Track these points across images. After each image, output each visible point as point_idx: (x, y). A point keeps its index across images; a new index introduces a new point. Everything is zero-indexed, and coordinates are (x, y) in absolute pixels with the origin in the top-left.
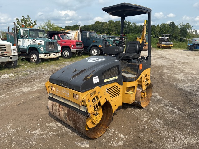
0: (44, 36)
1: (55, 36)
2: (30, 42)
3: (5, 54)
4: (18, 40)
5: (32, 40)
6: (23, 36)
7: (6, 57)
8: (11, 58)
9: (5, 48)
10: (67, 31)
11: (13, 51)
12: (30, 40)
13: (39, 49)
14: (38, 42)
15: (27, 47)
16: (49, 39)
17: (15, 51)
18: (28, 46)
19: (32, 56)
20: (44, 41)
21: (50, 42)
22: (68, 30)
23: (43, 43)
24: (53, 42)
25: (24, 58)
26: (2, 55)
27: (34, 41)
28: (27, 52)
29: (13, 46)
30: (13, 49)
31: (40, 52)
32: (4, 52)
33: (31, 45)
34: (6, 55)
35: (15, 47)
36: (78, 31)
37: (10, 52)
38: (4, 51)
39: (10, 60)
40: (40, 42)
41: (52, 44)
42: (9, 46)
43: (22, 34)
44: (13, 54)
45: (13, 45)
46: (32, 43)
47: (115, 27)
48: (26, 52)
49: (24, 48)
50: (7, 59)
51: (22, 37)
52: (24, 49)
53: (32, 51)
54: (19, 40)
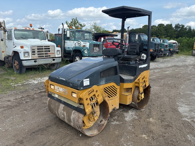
0: (90, 38)
1: (101, 38)
2: (75, 44)
3: (48, 55)
4: (64, 42)
5: (77, 42)
6: (69, 37)
7: (50, 58)
8: (54, 60)
9: (49, 49)
10: (114, 33)
11: (57, 52)
12: (75, 42)
13: (83, 51)
14: (82, 43)
15: (71, 49)
16: (95, 41)
17: (58, 53)
18: (73, 48)
19: (76, 59)
20: (89, 43)
21: (95, 45)
22: (116, 33)
23: (88, 45)
24: (98, 45)
25: (68, 60)
26: (45, 56)
27: (79, 42)
28: (72, 54)
29: (57, 48)
30: (57, 51)
31: (84, 54)
32: (47, 54)
33: (76, 47)
34: (50, 56)
35: (59, 49)
36: (126, 33)
37: (54, 54)
38: (48, 52)
39: (53, 62)
40: (84, 44)
41: (96, 46)
42: (54, 47)
43: (68, 35)
44: (57, 56)
45: (57, 46)
46: (77, 45)
47: (166, 30)
48: (70, 54)
49: (69, 49)
50: (50, 61)
51: (68, 39)
52: (69, 51)
53: (77, 54)
54: (66, 41)
